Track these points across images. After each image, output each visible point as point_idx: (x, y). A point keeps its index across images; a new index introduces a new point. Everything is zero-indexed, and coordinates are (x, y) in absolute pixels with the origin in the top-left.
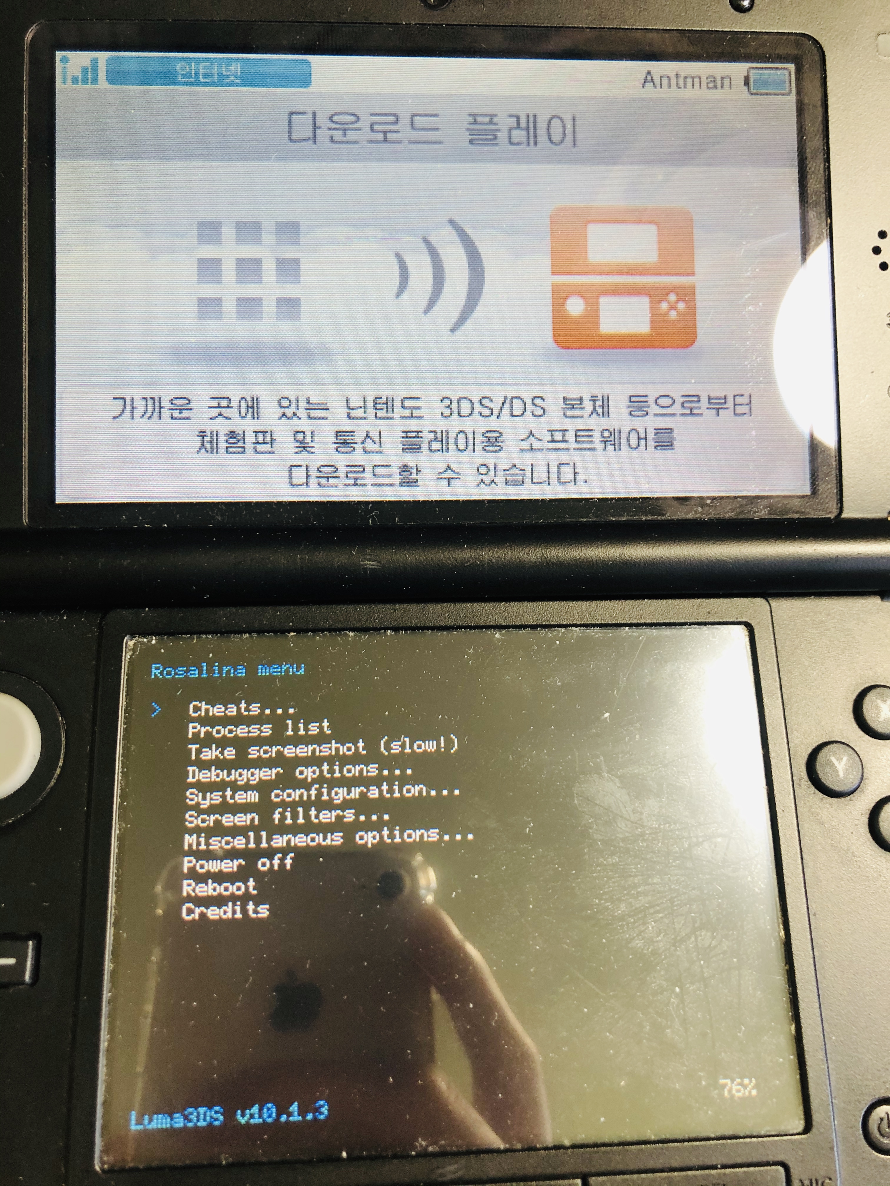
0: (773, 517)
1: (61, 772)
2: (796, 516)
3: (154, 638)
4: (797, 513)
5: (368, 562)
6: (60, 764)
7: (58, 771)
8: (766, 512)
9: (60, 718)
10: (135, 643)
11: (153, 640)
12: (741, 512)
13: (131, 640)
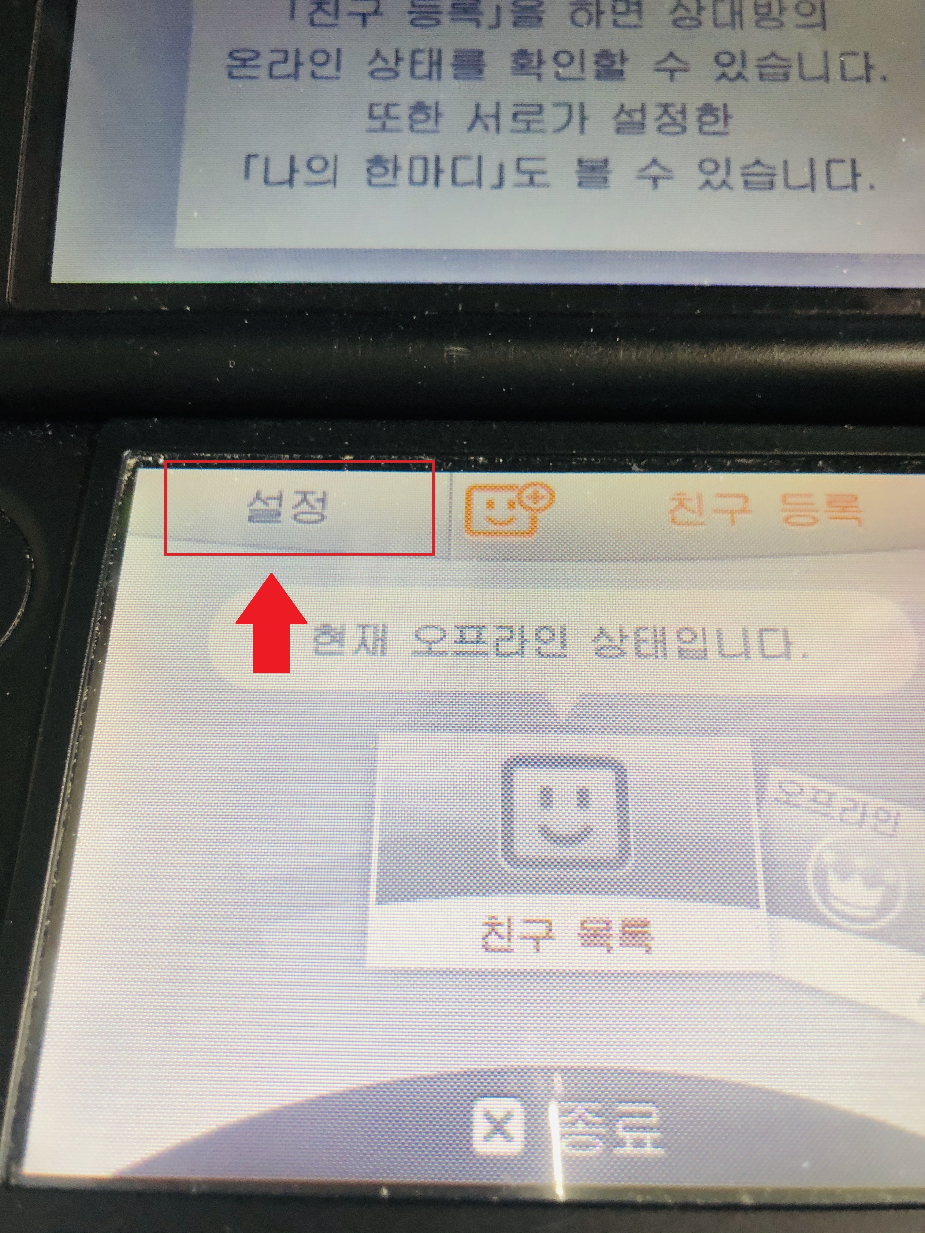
1: (19, 623)
3: (163, 457)
5: (455, 348)
6: (19, 613)
7: (16, 621)
9: (28, 557)
10: (137, 463)
11: (160, 457)
13: (131, 458)
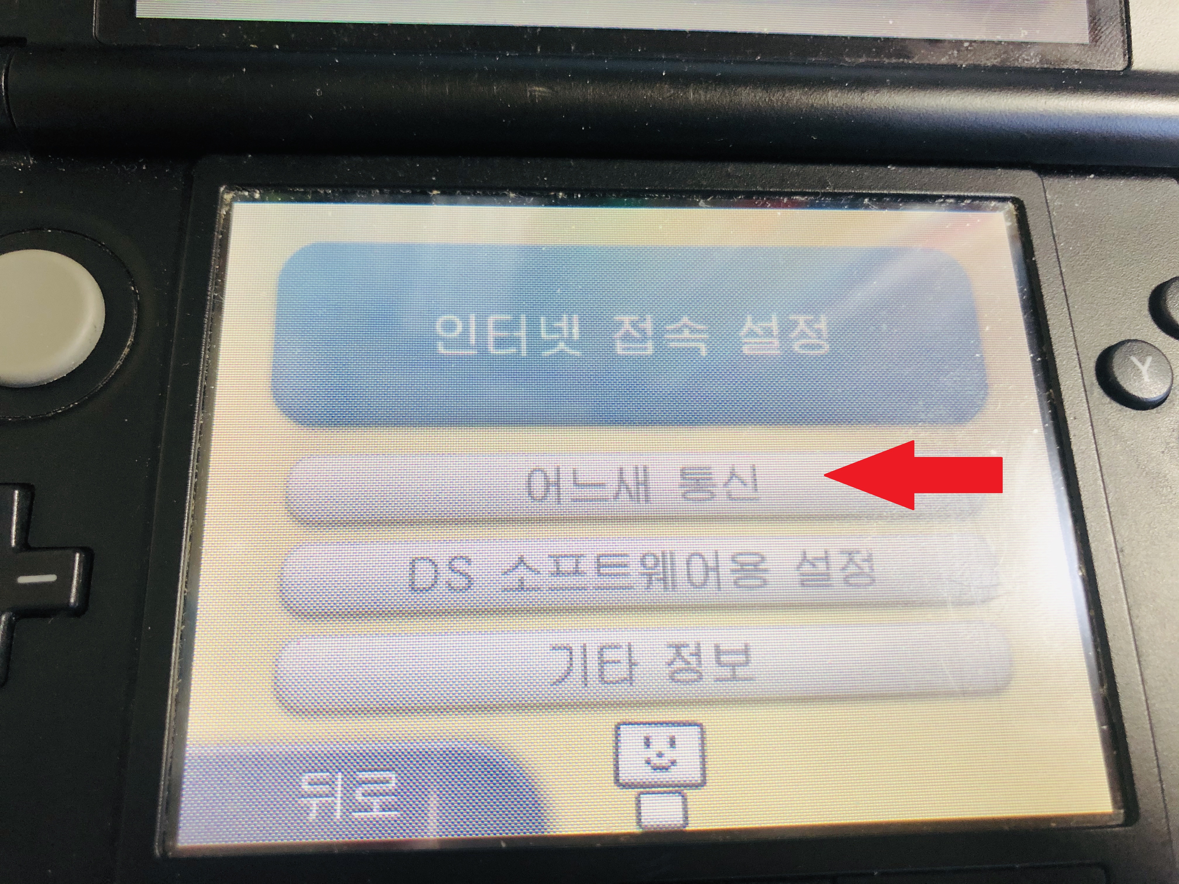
0: (1046, 66)
1: (129, 353)
2: (1076, 67)
4: (1076, 62)
5: (537, 88)
6: (129, 343)
7: (126, 350)
8: (1038, 61)
9: (133, 288)
10: (233, 197)
11: (256, 192)
12: (1007, 59)
13: (227, 193)
